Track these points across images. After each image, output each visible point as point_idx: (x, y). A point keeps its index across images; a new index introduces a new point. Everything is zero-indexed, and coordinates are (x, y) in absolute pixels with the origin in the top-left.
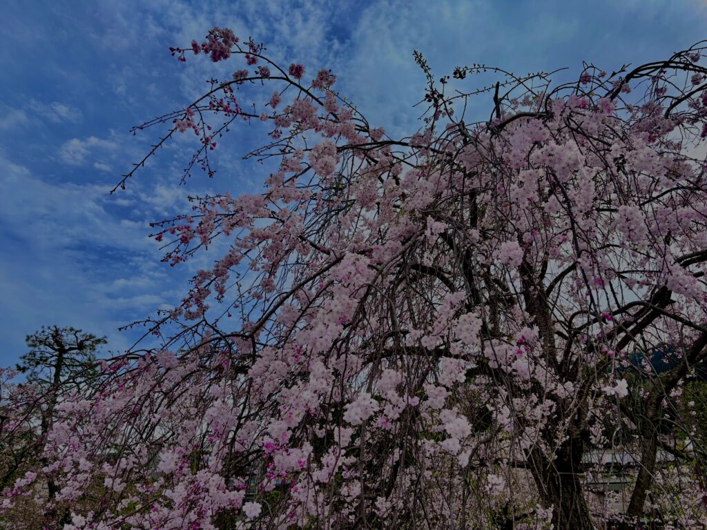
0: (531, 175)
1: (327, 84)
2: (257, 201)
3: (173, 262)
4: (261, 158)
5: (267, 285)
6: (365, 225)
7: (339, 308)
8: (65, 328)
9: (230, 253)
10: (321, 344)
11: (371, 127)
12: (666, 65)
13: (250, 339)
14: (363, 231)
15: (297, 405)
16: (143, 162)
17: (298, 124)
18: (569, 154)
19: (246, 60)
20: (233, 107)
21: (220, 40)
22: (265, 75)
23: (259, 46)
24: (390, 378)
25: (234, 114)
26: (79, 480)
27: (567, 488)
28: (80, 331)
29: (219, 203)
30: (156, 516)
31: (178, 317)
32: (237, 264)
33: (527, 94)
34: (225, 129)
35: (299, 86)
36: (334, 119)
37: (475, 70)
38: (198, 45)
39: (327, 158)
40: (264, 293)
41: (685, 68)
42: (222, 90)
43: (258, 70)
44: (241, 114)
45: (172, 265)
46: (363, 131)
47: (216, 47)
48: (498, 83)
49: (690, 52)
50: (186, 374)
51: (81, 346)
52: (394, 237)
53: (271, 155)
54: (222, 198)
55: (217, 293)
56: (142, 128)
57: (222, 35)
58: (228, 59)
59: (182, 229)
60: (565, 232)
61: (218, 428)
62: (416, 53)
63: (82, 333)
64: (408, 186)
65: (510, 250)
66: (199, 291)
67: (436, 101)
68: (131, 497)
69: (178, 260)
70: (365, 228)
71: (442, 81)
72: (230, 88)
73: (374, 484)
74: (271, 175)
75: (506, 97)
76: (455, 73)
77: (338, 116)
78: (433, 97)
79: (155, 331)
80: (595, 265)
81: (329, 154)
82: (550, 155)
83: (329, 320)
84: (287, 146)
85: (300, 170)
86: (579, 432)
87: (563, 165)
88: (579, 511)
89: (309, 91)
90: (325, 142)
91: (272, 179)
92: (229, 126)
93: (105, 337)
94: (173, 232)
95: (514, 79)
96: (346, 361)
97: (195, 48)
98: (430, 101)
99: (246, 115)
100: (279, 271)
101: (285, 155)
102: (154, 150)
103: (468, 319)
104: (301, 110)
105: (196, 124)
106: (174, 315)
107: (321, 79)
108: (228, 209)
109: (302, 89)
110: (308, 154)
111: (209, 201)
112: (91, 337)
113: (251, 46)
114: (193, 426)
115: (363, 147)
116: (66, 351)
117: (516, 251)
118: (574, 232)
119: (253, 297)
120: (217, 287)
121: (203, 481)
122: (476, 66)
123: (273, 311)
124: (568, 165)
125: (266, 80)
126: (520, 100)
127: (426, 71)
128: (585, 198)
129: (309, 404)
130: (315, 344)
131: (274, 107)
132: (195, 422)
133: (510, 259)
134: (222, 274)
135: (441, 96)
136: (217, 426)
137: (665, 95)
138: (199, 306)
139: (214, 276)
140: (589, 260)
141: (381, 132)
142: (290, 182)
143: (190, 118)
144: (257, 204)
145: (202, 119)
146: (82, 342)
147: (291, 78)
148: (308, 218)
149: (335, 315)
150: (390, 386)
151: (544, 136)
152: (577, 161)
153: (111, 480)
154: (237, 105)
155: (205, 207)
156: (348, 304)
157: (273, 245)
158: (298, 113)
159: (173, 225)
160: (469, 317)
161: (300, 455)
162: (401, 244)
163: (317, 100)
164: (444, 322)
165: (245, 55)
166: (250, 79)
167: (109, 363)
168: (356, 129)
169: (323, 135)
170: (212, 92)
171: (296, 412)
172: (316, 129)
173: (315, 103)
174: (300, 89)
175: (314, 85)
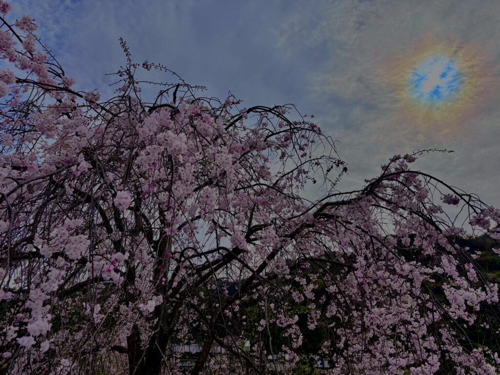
1: (29, 28)
11: (65, 76)
12: (270, 110)
18: (178, 142)
35: (3, 20)
36: (30, 57)
37: (159, 68)
41: (278, 116)
46: (59, 76)
49: (283, 108)
62: (121, 39)
75: (167, 91)
76: (144, 64)
77: (34, 56)
82: (166, 140)
87: (172, 149)
89: (12, 27)
98: (121, 76)
107: (24, 23)
109: (5, 23)
117: (126, 200)
122: (160, 66)
124: (175, 150)
127: (127, 55)
133: (120, 204)
137: (267, 128)
141: (71, 82)
152: (181, 149)
162: (55, 169)
163: (17, 36)
168: (48, 71)
169: (16, 66)
172: (10, 60)
173: (15, 39)
174: (3, 22)
175: (17, 25)
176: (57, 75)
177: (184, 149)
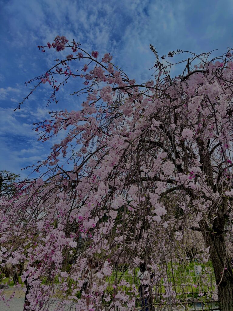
0: (197, 98)
1: (108, 60)
2: (77, 114)
3: (43, 140)
4: (79, 94)
5: (84, 150)
6: (127, 124)
7: (111, 159)
8: (2, 170)
9: (68, 136)
10: (103, 175)
11: (130, 79)
13: (76, 173)
14: (126, 126)
15: (92, 200)
16: (27, 97)
17: (96, 78)
18: (214, 88)
19: (72, 50)
20: (68, 72)
21: (60, 41)
22: (80, 57)
23: (77, 43)
24: (133, 189)
25: (69, 75)
26: (7, 234)
27: (217, 239)
28: (9, 172)
29: (62, 114)
30: (39, 249)
31: (47, 164)
32: (71, 141)
33: (201, 63)
34: (65, 82)
35: (96, 61)
36: (112, 76)
37: (178, 52)
38: (50, 44)
39: (108, 94)
40: (83, 154)
42: (61, 64)
43: (78, 54)
44: (72, 75)
45: (43, 142)
46: (126, 81)
47: (58, 45)
48: (189, 58)
50: (50, 189)
51: (9, 178)
52: (138, 128)
53: (83, 93)
54: (64, 112)
55: (63, 154)
56: (29, 82)
57: (61, 39)
58: (64, 50)
59: (47, 126)
60: (213, 124)
61: (62, 211)
62: (150, 45)
63: (10, 173)
64: (144, 105)
65: (187, 133)
66: (55, 153)
67: (160, 67)
68: (29, 241)
69: (45, 139)
70: (127, 125)
71: (162, 58)
72: (65, 63)
73: (133, 237)
74: (83, 103)
76: (169, 54)
77: (114, 74)
78: (159, 65)
79: (37, 170)
80: (225, 138)
81: (109, 92)
82: (206, 89)
83: (107, 164)
84: (90, 89)
85: (96, 100)
86: (223, 215)
87: (211, 94)
88: (223, 249)
89: (101, 63)
90: (107, 86)
91: (84, 104)
92: (67, 80)
93: (19, 174)
94: (43, 127)
95: (196, 56)
96: (114, 182)
97: (49, 45)
98: (157, 67)
99: (74, 75)
100: (90, 145)
101: (90, 93)
102: (32, 92)
103: (168, 164)
104: (97, 72)
105: (50, 80)
106: (45, 163)
107: (106, 58)
108: (66, 117)
109: (98, 63)
110: (99, 92)
111: (58, 113)
112: (13, 174)
113: (74, 44)
114: (53, 211)
115: (125, 88)
116: (3, 180)
117: (190, 133)
118: (216, 124)
119: (78, 156)
120: (63, 151)
121: (55, 234)
122: (178, 51)
123: (86, 161)
124: (214, 94)
125: (81, 59)
126: (198, 66)
127: (155, 53)
128: (222, 108)
129: (97, 201)
130: (100, 175)
131: (85, 71)
132: (54, 209)
133: (187, 136)
134: (65, 145)
135: (162, 65)
136: (61, 210)
138: (55, 160)
139: (61, 147)
140: (223, 137)
141: (134, 82)
142: (92, 105)
143: (47, 77)
144: (77, 115)
145: (52, 77)
146: (10, 177)
147: (93, 58)
148: (103, 121)
149: (110, 162)
150: (133, 193)
151: (203, 81)
152: (218, 91)
153: (17, 233)
154: (70, 71)
155: (56, 116)
156: (115, 157)
157: (87, 133)
158: (96, 73)
159: (44, 124)
160: (169, 163)
161: (93, 221)
162: (141, 131)
163: (104, 67)
164: (158, 165)
165: (71, 48)
166: (74, 59)
167: (18, 184)
168: (122, 80)
169: (107, 83)
170: (57, 65)
171: (92, 204)
172: (104, 81)
173: (104, 69)
174: (97, 63)
175: (103, 61)
176: (125, 81)
177: (220, 91)
